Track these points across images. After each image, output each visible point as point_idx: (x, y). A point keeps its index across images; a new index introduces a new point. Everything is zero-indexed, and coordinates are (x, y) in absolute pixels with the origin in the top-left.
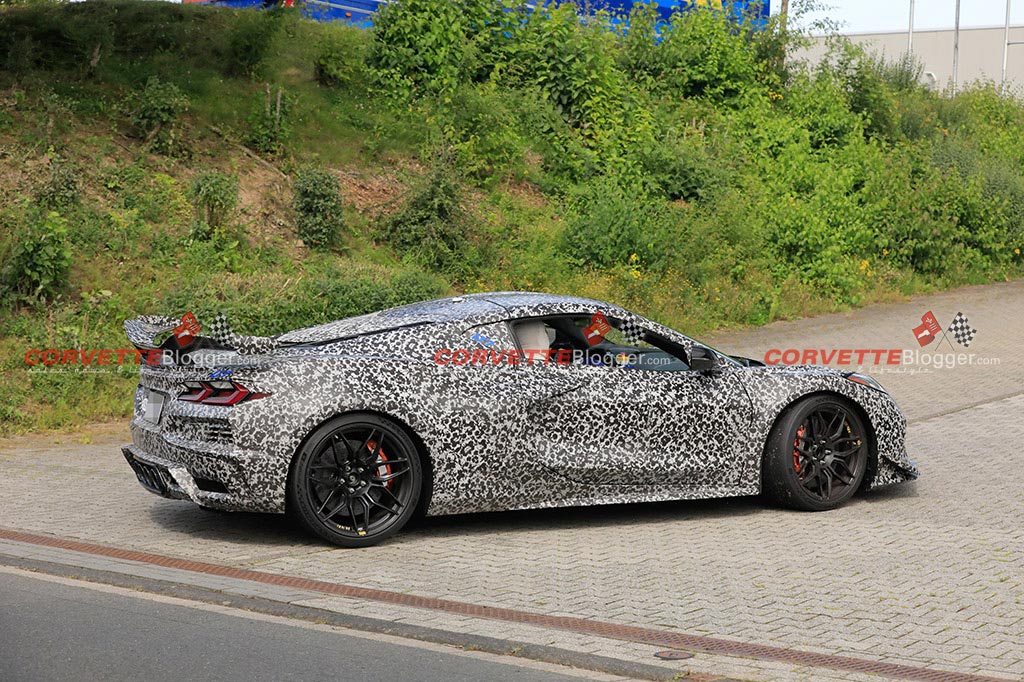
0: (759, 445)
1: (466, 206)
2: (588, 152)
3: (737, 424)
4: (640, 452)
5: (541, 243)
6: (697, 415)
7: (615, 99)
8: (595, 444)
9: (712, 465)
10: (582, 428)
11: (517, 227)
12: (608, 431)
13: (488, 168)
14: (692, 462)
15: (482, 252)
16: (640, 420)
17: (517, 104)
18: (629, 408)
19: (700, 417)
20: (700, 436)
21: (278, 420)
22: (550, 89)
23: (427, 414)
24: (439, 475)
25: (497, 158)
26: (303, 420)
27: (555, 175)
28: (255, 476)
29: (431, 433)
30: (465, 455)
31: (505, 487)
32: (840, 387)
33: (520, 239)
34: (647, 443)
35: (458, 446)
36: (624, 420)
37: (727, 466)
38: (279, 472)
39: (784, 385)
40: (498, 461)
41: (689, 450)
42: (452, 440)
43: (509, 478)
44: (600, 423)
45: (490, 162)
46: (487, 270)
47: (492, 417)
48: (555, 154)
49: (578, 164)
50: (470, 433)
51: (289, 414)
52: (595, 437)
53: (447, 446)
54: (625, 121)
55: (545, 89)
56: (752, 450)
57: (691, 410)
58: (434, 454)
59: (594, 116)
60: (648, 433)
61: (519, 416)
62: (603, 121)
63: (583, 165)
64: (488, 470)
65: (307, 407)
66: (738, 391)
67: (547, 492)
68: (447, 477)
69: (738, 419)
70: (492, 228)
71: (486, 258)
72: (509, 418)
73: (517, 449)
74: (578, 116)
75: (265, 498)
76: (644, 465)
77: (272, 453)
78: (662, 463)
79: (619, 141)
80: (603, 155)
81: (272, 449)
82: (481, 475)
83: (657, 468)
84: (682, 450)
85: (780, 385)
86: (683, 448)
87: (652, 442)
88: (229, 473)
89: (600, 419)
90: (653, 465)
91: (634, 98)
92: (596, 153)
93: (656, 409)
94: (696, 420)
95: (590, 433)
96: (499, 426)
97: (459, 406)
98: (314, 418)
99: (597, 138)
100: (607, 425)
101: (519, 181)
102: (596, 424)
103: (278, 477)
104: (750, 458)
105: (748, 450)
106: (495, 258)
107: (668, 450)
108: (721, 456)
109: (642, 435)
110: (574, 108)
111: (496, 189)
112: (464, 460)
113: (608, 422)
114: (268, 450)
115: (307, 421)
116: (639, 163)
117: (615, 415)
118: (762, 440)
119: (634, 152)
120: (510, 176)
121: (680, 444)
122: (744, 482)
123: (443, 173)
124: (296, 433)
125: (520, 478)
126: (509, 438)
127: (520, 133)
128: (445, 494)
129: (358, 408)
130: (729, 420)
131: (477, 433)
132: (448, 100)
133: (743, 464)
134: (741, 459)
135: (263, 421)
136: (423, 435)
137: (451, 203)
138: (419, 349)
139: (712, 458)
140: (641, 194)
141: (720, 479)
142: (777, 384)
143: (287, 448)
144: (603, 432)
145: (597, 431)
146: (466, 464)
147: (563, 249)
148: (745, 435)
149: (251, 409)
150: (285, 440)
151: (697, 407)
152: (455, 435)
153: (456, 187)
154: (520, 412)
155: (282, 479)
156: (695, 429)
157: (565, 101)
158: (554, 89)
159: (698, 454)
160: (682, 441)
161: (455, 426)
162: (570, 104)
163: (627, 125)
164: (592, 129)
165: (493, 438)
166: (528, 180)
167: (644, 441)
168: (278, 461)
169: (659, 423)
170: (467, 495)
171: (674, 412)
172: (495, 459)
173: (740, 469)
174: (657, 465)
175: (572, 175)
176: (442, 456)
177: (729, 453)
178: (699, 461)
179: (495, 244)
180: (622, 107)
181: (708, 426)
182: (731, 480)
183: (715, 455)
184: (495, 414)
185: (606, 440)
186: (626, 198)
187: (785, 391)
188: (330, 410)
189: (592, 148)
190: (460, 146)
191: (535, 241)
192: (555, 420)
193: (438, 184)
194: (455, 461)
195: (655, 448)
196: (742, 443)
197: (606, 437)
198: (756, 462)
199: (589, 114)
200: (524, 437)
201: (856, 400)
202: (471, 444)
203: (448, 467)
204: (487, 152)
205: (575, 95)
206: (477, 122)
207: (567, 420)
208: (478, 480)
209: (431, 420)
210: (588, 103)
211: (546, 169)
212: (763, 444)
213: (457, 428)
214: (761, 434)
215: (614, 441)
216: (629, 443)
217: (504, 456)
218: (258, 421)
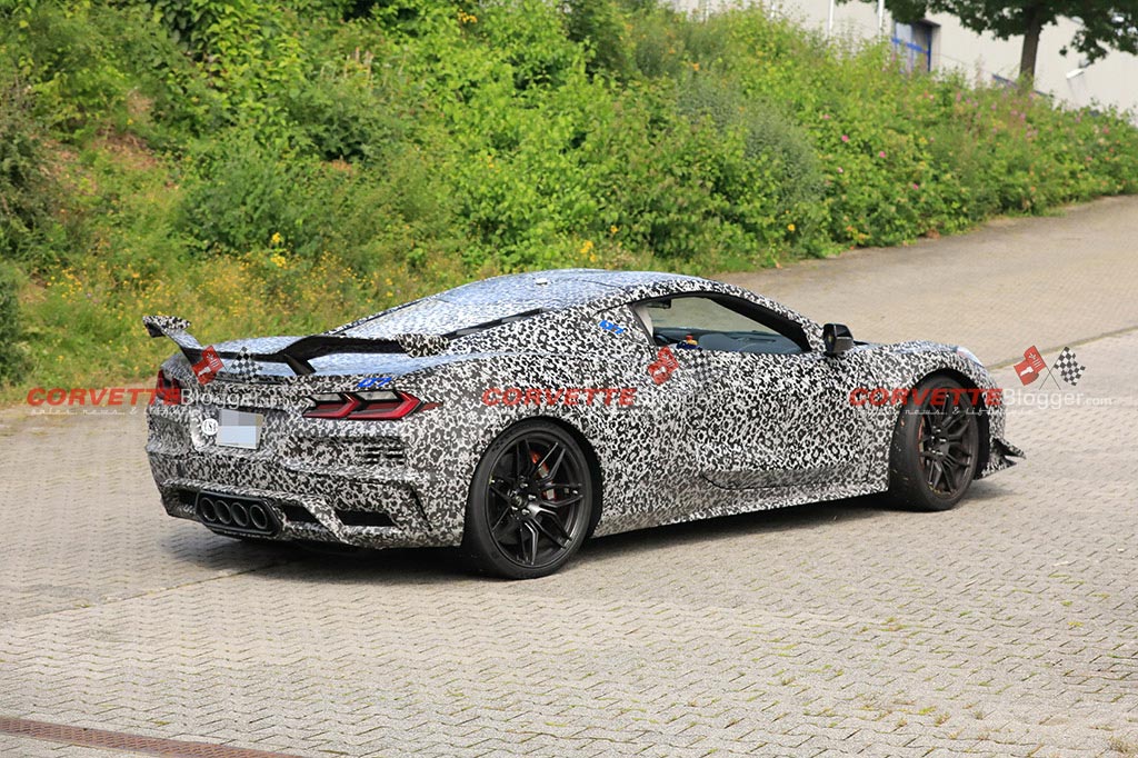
0: (888, 433)
1: (50, 168)
2: (215, 94)
3: (866, 411)
4: (779, 448)
5: (150, 220)
6: (831, 403)
7: (250, 22)
8: (738, 442)
9: (843, 460)
10: (727, 425)
11: (117, 197)
13: (78, 116)
15: (71, 231)
16: (780, 411)
17: (119, 30)
19: (833, 405)
21: (454, 434)
22: (163, 9)
23: (596, 417)
24: (609, 489)
25: (91, 103)
26: (481, 432)
27: (169, 126)
28: (434, 503)
29: (601, 439)
30: (631, 463)
31: (663, 499)
32: (957, 363)
33: (122, 214)
34: (785, 438)
35: (624, 452)
36: (765, 413)
37: (857, 460)
38: (459, 496)
39: (907, 364)
40: (660, 468)
41: (823, 443)
42: (619, 446)
43: (668, 487)
44: (743, 418)
45: (81, 109)
46: (77, 256)
47: (656, 417)
48: (170, 97)
49: (200, 110)
50: (636, 437)
51: (466, 425)
52: (738, 434)
53: (615, 454)
54: (264, 53)
55: (157, 8)
56: (880, 440)
58: (604, 465)
59: (223, 45)
60: (786, 426)
62: (234, 52)
63: (207, 112)
64: (651, 479)
65: (484, 417)
66: (863, 374)
67: (699, 501)
68: (616, 490)
70: (85, 198)
71: (76, 239)
73: (679, 453)
74: (200, 46)
75: (443, 529)
76: (785, 463)
77: (451, 474)
78: (800, 460)
79: (256, 80)
80: (235, 99)
81: (450, 468)
82: (644, 485)
83: (796, 466)
84: (816, 444)
85: (903, 365)
86: (818, 441)
87: (790, 437)
88: (399, 501)
89: (743, 413)
90: (793, 463)
91: (277, 21)
92: (225, 96)
93: (794, 398)
95: (734, 430)
98: (493, 429)
99: (227, 76)
100: (749, 420)
101: (120, 134)
102: (740, 419)
103: (457, 503)
104: (882, 449)
105: (876, 440)
106: (88, 240)
107: (804, 445)
108: (852, 448)
109: (781, 429)
110: (194, 35)
111: (89, 144)
112: (630, 469)
113: (751, 417)
114: (446, 471)
115: (486, 432)
116: (282, 110)
117: (757, 408)
118: (890, 429)
119: (277, 95)
120: (109, 127)
121: (815, 437)
122: (872, 477)
123: (17, 123)
124: (475, 447)
125: (678, 487)
126: (672, 440)
127: (121, 69)
128: (614, 511)
129: (534, 414)
130: (859, 407)
131: (642, 437)
132: (23, 24)
133: (872, 456)
134: (869, 450)
135: (438, 435)
136: (595, 442)
137: (28, 165)
139: (843, 452)
140: (286, 152)
141: (849, 476)
142: (899, 363)
143: (467, 467)
144: (745, 427)
145: (740, 427)
146: (632, 474)
147: (180, 227)
148: (873, 423)
149: (424, 422)
150: (464, 457)
151: (831, 393)
152: (622, 440)
153: (35, 142)
155: (462, 504)
156: (829, 419)
157: (183, 25)
158: (168, 9)
159: (831, 448)
160: (816, 433)
161: (621, 429)
162: (190, 28)
163: (267, 58)
164: (220, 63)
165: (658, 441)
166: (134, 133)
167: (782, 436)
168: (458, 482)
169: (796, 414)
170: (632, 510)
171: (810, 401)
172: (658, 465)
173: (868, 463)
175: (193, 125)
176: (611, 466)
177: (859, 445)
178: (832, 456)
179: (88, 220)
180: (260, 33)
181: (840, 415)
182: (860, 475)
183: (846, 448)
185: (748, 437)
186: (265, 158)
187: (909, 371)
188: (507, 418)
189: (220, 90)
190: (40, 87)
191: (142, 217)
192: (701, 417)
193: (11, 139)
194: (622, 470)
195: (792, 444)
196: (870, 433)
197: (748, 433)
198: (884, 454)
199: (215, 43)
201: (971, 377)
202: (636, 450)
203: (617, 478)
204: (77, 94)
205: (196, 17)
206: (63, 55)
207: (712, 417)
208: (641, 492)
209: (600, 424)
210: (215, 28)
211: (157, 118)
212: (891, 432)
213: (624, 432)
214: (889, 421)
215: (755, 438)
216: (769, 439)
217: (666, 462)
218: (433, 435)
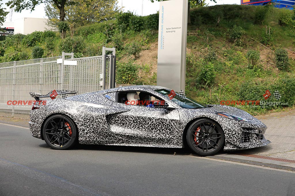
0: (182, 133)
3: (175, 126)
4: (144, 131)
6: (162, 122)
8: (130, 128)
9: (168, 138)
10: (126, 123)
12: (134, 125)
14: (161, 136)
16: (144, 122)
18: (140, 118)
19: (163, 123)
20: (163, 128)
21: (39, 115)
23: (77, 116)
24: (80, 133)
28: (34, 129)
29: (78, 121)
30: (88, 128)
31: (101, 138)
34: (147, 129)
35: (86, 125)
36: (139, 122)
37: (172, 138)
38: (39, 128)
40: (97, 130)
41: (160, 132)
42: (84, 123)
43: (102, 136)
44: (132, 122)
47: (95, 118)
50: (89, 122)
51: (42, 113)
52: (131, 126)
53: (82, 125)
56: (180, 134)
57: (160, 120)
58: (78, 127)
60: (147, 126)
61: (103, 118)
64: (95, 133)
65: (46, 112)
67: (115, 141)
68: (83, 134)
69: (175, 124)
72: (100, 118)
73: (102, 127)
76: (145, 136)
77: (37, 123)
78: (151, 135)
82: (93, 134)
83: (149, 137)
84: (158, 132)
86: (158, 131)
87: (148, 129)
89: (131, 121)
90: (148, 136)
94: (161, 123)
95: (129, 125)
96: (97, 120)
97: (87, 114)
98: (47, 115)
100: (134, 123)
102: (130, 122)
103: (39, 130)
104: (180, 136)
107: (153, 132)
108: (171, 135)
109: (145, 127)
112: (88, 129)
113: (134, 122)
114: (37, 122)
115: (45, 115)
117: (136, 120)
118: (182, 131)
121: (157, 130)
122: (178, 144)
124: (42, 118)
125: (105, 136)
126: (100, 124)
128: (82, 138)
129: (58, 113)
130: (173, 124)
131: (91, 122)
133: (178, 138)
134: (177, 136)
135: (36, 114)
136: (75, 121)
138: (90, 99)
139: (168, 136)
141: (171, 142)
143: (41, 122)
144: (133, 125)
145: (131, 124)
146: (88, 131)
148: (178, 129)
150: (40, 120)
151: (161, 119)
152: (85, 122)
154: (103, 117)
155: (40, 130)
156: (161, 126)
159: (163, 134)
160: (158, 129)
161: (85, 119)
165: (95, 124)
167: (146, 128)
168: (39, 125)
169: (150, 123)
170: (89, 139)
171: (154, 121)
172: (96, 130)
173: (177, 140)
174: (149, 136)
176: (81, 128)
177: (173, 134)
178: (163, 136)
181: (166, 125)
182: (175, 143)
183: (169, 135)
184: (96, 117)
185: (134, 127)
188: (51, 113)
194: (85, 129)
195: (149, 131)
196: (177, 132)
197: (134, 126)
198: (181, 138)
200: (104, 124)
202: (89, 125)
203: (83, 131)
207: (122, 121)
208: (92, 135)
209: (78, 118)
212: (183, 132)
213: (85, 120)
214: (182, 129)
215: (136, 128)
216: (141, 129)
217: (99, 129)
218: (35, 114)
